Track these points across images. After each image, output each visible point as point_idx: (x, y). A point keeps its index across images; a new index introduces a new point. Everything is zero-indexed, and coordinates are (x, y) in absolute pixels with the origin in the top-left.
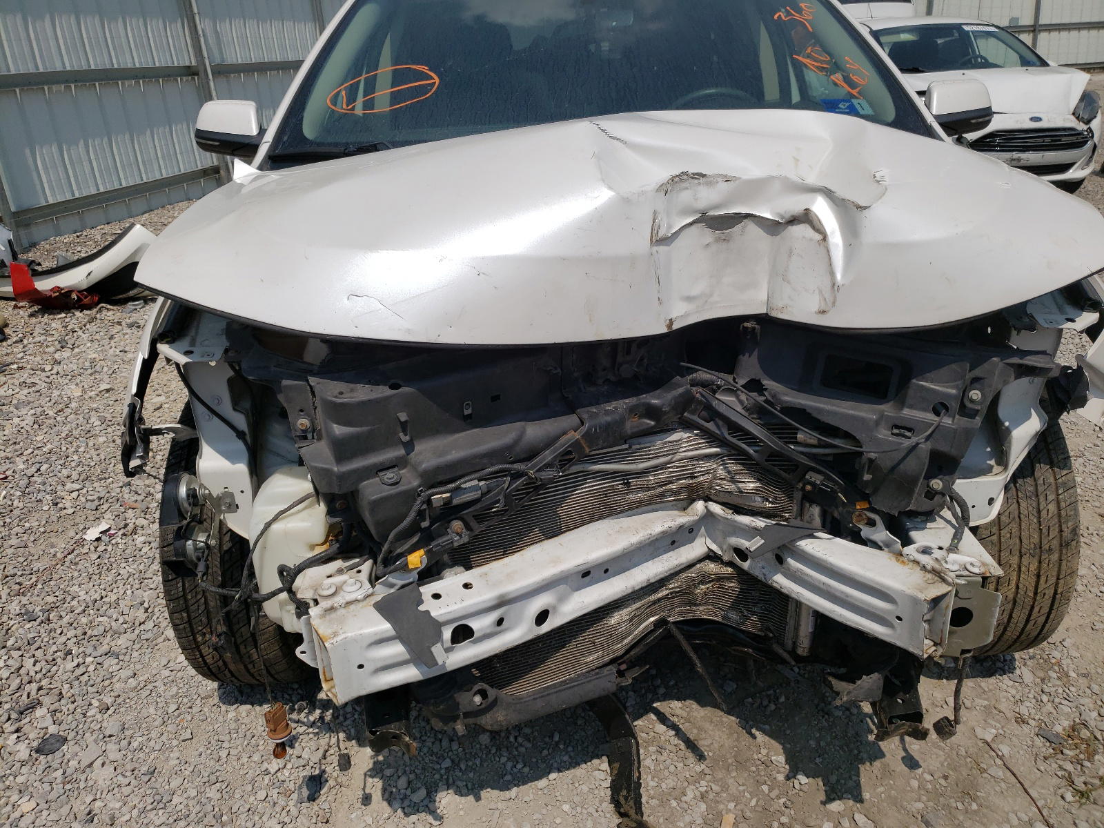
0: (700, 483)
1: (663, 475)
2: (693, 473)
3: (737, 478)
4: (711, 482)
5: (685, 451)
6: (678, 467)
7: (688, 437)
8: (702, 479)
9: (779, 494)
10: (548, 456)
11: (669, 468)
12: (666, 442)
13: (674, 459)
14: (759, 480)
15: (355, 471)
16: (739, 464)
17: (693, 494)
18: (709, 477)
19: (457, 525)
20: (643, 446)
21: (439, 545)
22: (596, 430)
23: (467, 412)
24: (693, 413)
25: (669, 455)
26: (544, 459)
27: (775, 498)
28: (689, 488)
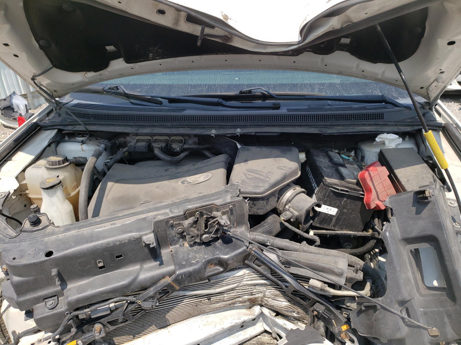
0: (256, 298)
1: (233, 294)
2: (252, 293)
3: (277, 298)
4: (262, 298)
5: (247, 281)
6: (242, 289)
7: (249, 273)
8: (257, 296)
9: (300, 310)
10: (151, 291)
11: (236, 290)
12: (234, 277)
13: (240, 285)
14: (289, 301)
15: (28, 300)
16: (278, 290)
17: (253, 303)
18: (260, 295)
19: (98, 326)
20: (218, 280)
21: (86, 338)
22: (182, 277)
23: (101, 265)
24: (251, 260)
25: (237, 283)
26: (148, 293)
27: (298, 312)
28: (250, 300)
